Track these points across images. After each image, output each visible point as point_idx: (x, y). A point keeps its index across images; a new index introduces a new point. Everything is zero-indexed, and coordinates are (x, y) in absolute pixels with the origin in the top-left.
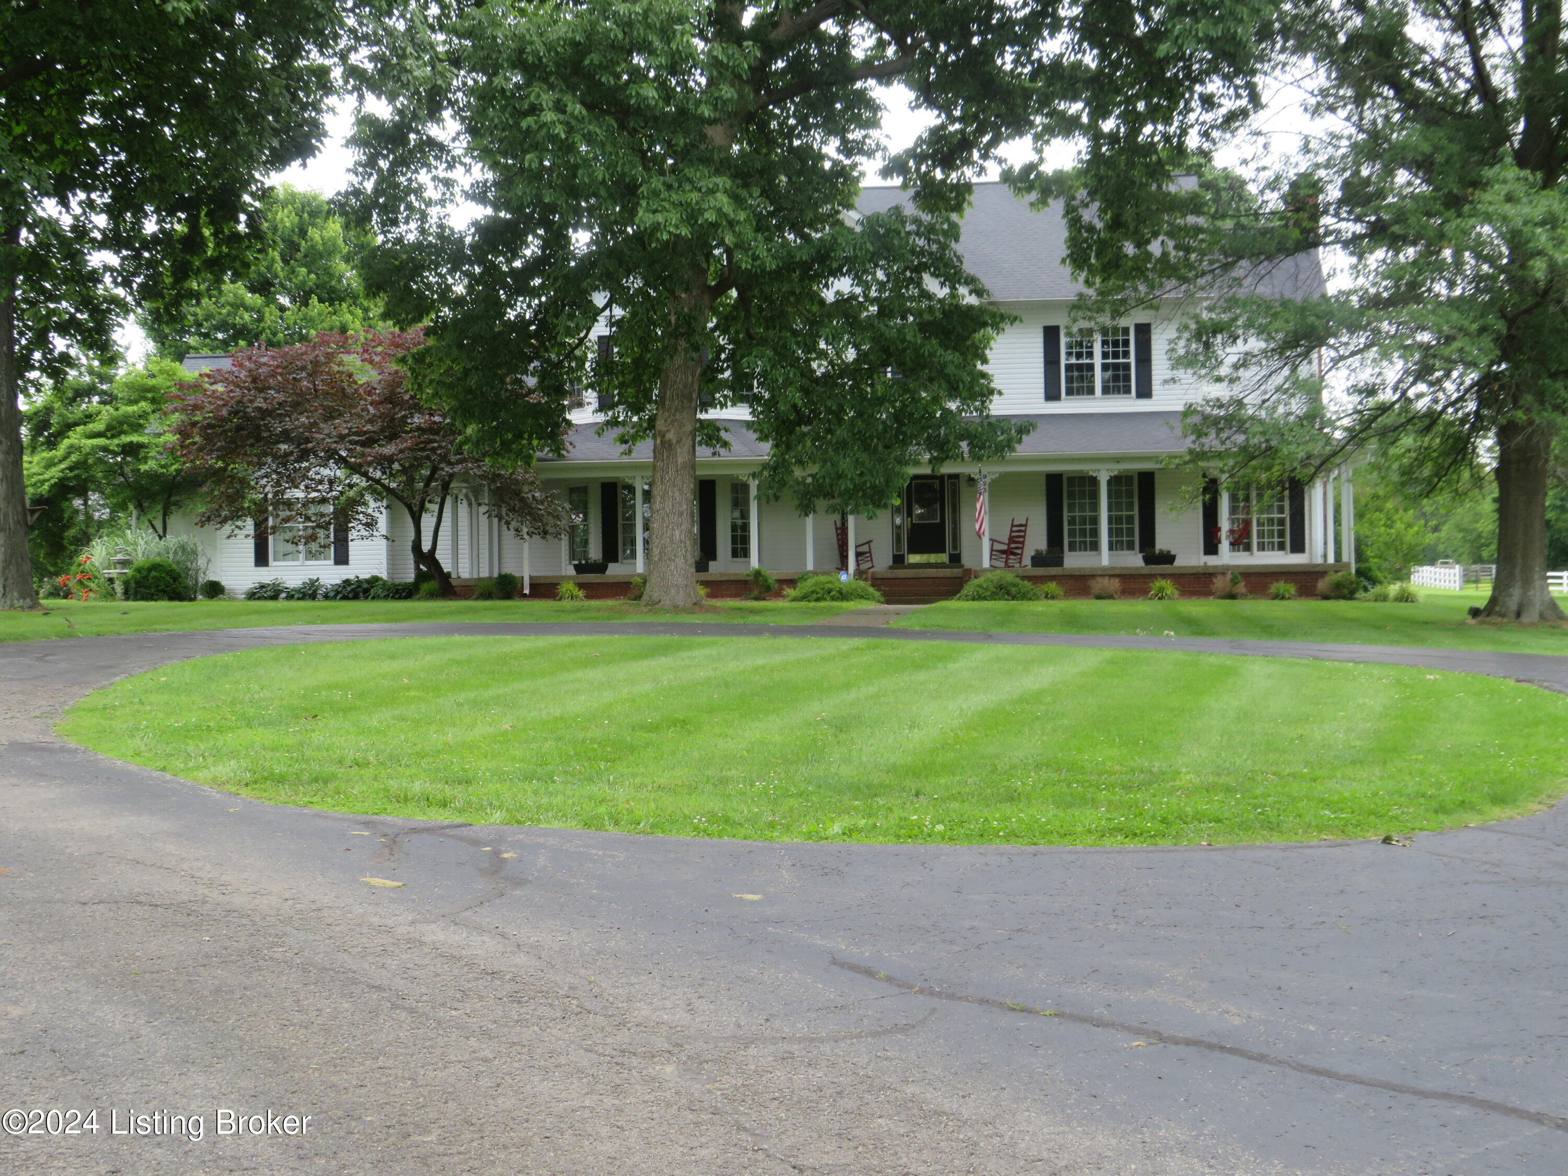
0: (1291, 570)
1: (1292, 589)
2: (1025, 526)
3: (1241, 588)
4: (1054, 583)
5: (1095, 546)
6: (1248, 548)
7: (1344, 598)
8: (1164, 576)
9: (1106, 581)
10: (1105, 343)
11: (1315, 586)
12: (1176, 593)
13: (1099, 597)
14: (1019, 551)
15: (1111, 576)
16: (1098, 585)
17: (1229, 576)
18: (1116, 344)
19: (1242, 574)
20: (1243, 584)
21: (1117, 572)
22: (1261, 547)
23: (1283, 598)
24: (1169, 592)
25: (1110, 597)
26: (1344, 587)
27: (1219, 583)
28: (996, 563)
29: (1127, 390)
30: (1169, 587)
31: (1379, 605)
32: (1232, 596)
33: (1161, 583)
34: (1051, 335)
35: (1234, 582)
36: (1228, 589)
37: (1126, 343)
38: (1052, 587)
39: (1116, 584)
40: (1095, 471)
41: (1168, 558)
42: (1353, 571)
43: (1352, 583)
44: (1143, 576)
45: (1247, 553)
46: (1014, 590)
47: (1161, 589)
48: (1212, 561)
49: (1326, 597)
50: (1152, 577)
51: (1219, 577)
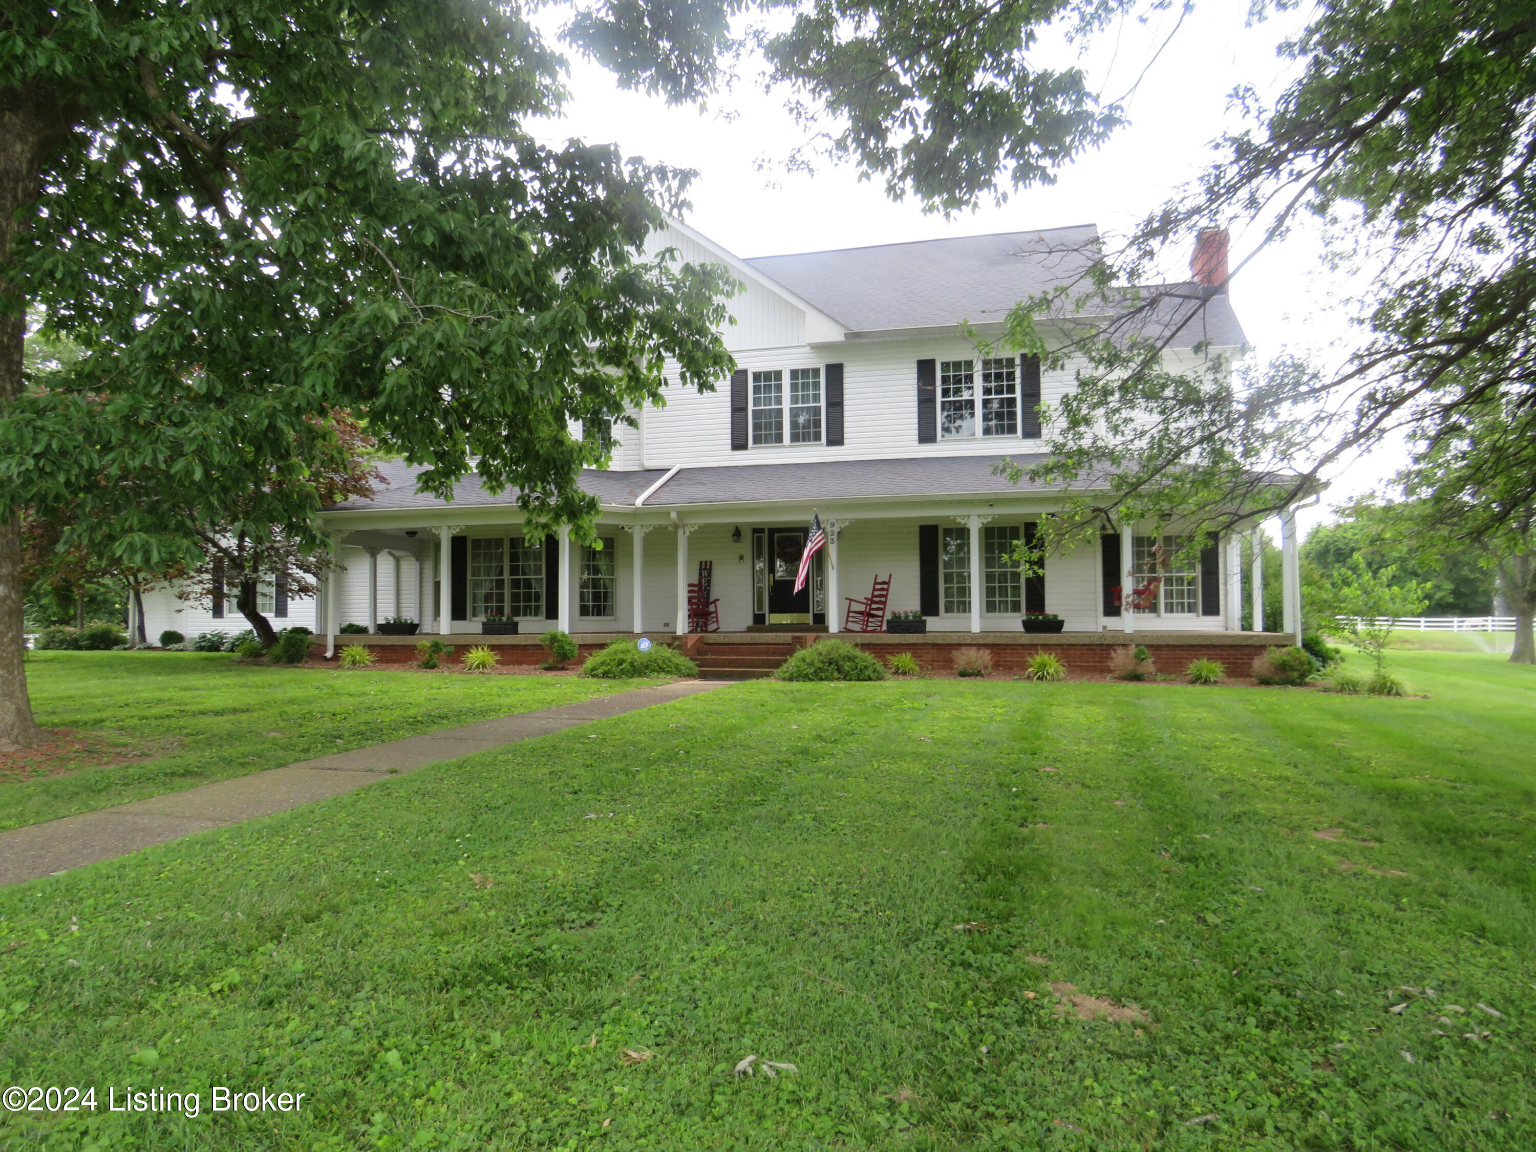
0: (1215, 642)
1: (1216, 668)
2: (888, 583)
3: (1149, 666)
4: (909, 655)
5: (965, 607)
6: (1154, 608)
7: (1293, 683)
8: (1047, 647)
9: (972, 653)
10: (986, 378)
11: (1249, 665)
12: (1062, 671)
13: (963, 674)
14: (880, 613)
15: (980, 646)
16: (965, 658)
17: (1133, 650)
18: (999, 376)
19: (1149, 646)
20: (1150, 661)
21: (990, 641)
22: (1170, 608)
23: (1206, 682)
24: (1051, 671)
25: (977, 674)
26: (1292, 669)
27: (1119, 659)
28: (851, 626)
29: (1012, 429)
30: (1051, 662)
31: (1347, 698)
32: (1136, 678)
33: (1042, 657)
34: (925, 368)
35: (1139, 659)
36: (1131, 667)
37: (1011, 376)
38: (905, 659)
39: (985, 656)
40: (963, 517)
41: (1055, 625)
42: (1299, 644)
43: (1302, 664)
44: (1023, 646)
45: (1153, 615)
46: (847, 666)
47: (1043, 666)
48: (1112, 623)
49: (1265, 682)
50: (1032, 648)
51: (1120, 651)
